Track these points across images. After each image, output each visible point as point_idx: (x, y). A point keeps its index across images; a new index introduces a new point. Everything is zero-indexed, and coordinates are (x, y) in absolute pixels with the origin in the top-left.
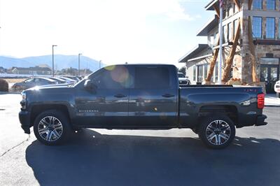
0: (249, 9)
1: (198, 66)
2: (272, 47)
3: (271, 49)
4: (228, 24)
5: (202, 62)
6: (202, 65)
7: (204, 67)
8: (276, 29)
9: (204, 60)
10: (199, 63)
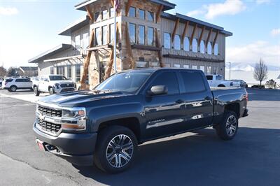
0: (126, 15)
1: (57, 67)
2: (144, 52)
3: (143, 54)
4: (102, 27)
5: (63, 63)
6: (63, 67)
7: (66, 68)
8: (145, 36)
9: (66, 62)
10: (59, 64)
